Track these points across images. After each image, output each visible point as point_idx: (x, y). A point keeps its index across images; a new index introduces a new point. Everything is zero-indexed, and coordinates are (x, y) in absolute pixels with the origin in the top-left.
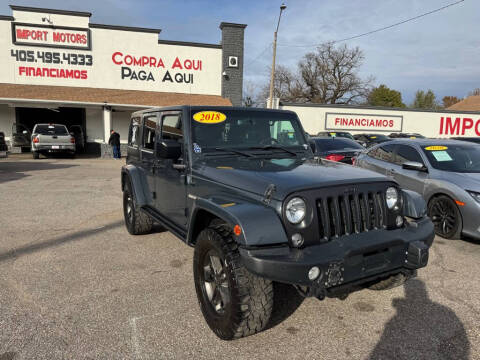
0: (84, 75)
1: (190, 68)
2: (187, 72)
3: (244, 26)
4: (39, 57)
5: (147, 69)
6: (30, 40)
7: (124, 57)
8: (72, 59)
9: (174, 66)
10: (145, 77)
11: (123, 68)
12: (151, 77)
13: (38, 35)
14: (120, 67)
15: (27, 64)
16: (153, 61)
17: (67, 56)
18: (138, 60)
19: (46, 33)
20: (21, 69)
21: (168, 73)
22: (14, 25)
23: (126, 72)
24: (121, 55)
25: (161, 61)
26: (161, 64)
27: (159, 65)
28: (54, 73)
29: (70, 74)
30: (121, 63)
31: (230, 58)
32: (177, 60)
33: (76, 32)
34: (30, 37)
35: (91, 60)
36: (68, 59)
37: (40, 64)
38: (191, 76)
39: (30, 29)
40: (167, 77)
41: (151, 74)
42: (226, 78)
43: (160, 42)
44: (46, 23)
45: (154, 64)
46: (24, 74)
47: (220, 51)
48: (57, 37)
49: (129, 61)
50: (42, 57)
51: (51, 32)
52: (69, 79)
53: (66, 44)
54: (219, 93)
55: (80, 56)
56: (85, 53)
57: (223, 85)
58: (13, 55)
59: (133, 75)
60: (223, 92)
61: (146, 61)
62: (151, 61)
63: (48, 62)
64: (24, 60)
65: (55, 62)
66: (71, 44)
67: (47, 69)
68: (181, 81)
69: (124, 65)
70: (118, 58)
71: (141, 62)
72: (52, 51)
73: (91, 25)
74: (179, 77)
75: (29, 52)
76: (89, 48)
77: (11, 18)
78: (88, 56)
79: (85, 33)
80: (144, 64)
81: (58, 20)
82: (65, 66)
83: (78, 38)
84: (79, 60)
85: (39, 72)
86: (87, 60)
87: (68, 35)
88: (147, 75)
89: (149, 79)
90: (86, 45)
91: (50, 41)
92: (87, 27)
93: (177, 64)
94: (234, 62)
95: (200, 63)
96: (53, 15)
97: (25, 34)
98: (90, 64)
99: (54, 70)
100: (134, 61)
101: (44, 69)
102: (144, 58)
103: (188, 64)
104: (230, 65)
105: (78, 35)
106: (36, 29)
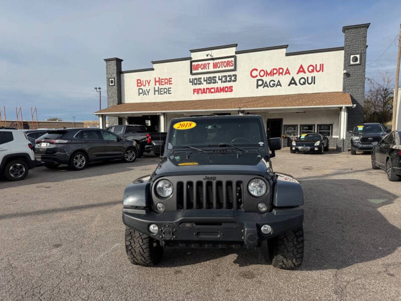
0: (230, 89)
1: (313, 71)
2: (310, 75)
3: (367, 26)
4: (204, 81)
5: (276, 78)
6: (200, 71)
7: (259, 71)
8: (224, 79)
9: (299, 72)
10: (274, 85)
11: (258, 80)
12: (279, 84)
13: (205, 66)
14: (255, 80)
15: (198, 87)
16: (281, 71)
17: (220, 78)
18: (269, 72)
19: (209, 64)
20: (194, 90)
21: (293, 79)
22: (191, 62)
23: (260, 83)
24: (257, 70)
25: (287, 69)
26: (288, 72)
27: (286, 73)
28: (213, 90)
29: (222, 90)
30: (257, 76)
31: (352, 56)
32: (301, 67)
33: (226, 60)
34: (200, 69)
35: (235, 78)
36: (221, 79)
37: (205, 86)
38: (313, 79)
39: (200, 63)
40: (293, 82)
41: (279, 81)
42: (347, 75)
43: (287, 55)
44: (209, 57)
45: (282, 73)
46: (196, 93)
47: (343, 52)
48: (215, 66)
49: (262, 73)
50: (206, 81)
51: (211, 62)
52: (222, 93)
53: (221, 69)
54: (341, 89)
55: (229, 76)
56: (231, 73)
57: (344, 82)
58: (190, 82)
59: (265, 85)
60: (344, 89)
61: (275, 71)
62: (279, 71)
63: (209, 83)
64: (196, 84)
65: (214, 83)
66: (224, 69)
67: (208, 89)
68: (304, 83)
69: (259, 78)
70: (255, 73)
71: (272, 73)
72: (212, 75)
73: (237, 53)
74: (302, 81)
75: (199, 79)
76: (235, 70)
77: (190, 58)
78: (234, 75)
79: (233, 59)
80: (274, 74)
81: (216, 53)
82: (220, 85)
83: (228, 64)
84: (228, 79)
85: (204, 91)
86: (233, 78)
87: (222, 62)
88: (276, 83)
89: (277, 85)
90: (233, 68)
91: (211, 69)
92: (234, 54)
93: (301, 70)
94: (355, 59)
95: (322, 66)
96: (213, 51)
97: (197, 67)
98: (235, 81)
99: (212, 88)
100: (266, 74)
101: (207, 89)
102: (274, 69)
103: (311, 68)
104: (352, 63)
105: (228, 61)
106: (203, 63)
